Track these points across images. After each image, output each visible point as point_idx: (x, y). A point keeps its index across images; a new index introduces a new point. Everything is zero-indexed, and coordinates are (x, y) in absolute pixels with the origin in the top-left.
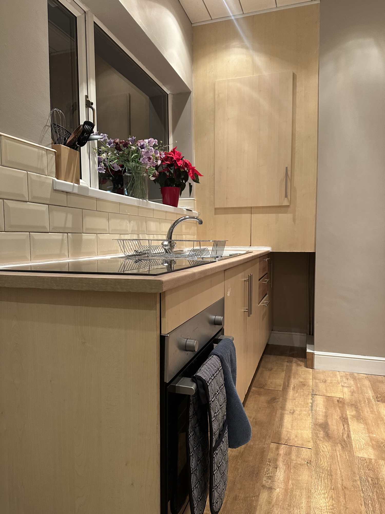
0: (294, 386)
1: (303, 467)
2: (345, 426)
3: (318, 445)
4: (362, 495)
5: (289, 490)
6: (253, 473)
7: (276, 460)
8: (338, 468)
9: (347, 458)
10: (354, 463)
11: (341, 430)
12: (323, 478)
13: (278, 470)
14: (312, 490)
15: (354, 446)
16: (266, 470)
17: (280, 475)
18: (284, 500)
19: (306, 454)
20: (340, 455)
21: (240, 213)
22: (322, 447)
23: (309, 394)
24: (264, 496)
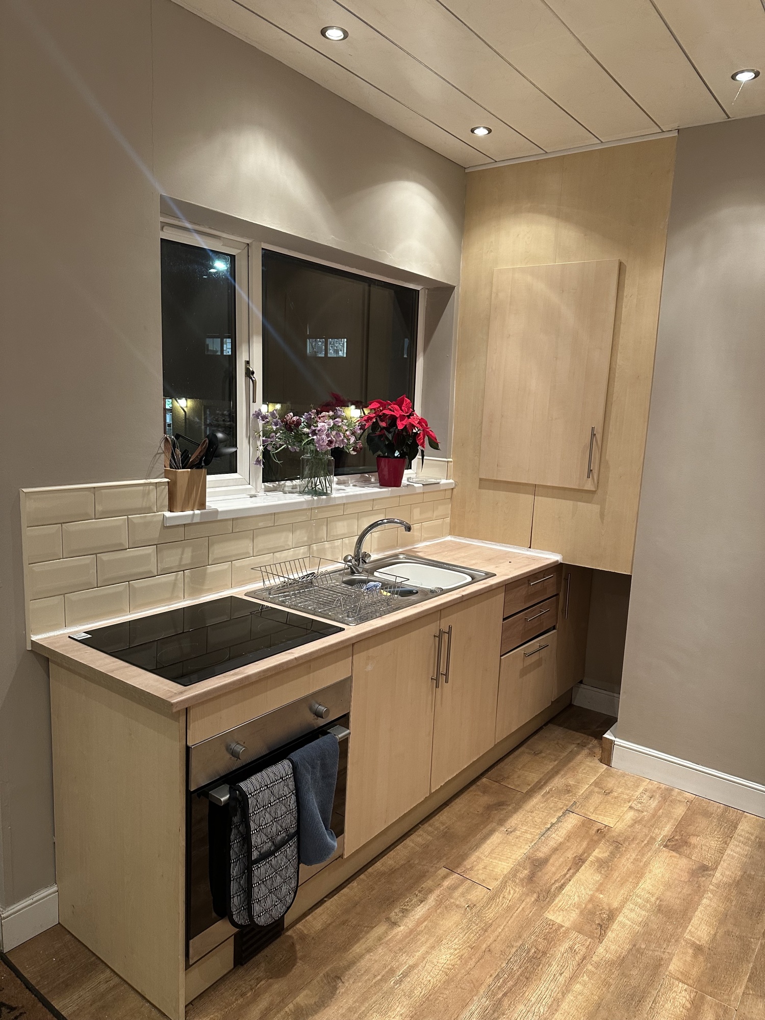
0: (551, 790)
1: (458, 910)
2: (571, 871)
3: (504, 888)
4: (504, 965)
5: (415, 932)
6: (388, 900)
7: (430, 891)
8: (503, 925)
9: (529, 916)
10: (533, 925)
11: (560, 875)
12: (471, 931)
13: (422, 905)
14: (444, 940)
15: (557, 901)
16: (407, 900)
17: (420, 911)
18: (401, 941)
19: (478, 894)
20: (523, 908)
21: (518, 491)
22: (508, 891)
23: (561, 809)
24: (380, 930)
